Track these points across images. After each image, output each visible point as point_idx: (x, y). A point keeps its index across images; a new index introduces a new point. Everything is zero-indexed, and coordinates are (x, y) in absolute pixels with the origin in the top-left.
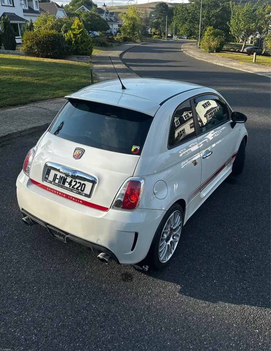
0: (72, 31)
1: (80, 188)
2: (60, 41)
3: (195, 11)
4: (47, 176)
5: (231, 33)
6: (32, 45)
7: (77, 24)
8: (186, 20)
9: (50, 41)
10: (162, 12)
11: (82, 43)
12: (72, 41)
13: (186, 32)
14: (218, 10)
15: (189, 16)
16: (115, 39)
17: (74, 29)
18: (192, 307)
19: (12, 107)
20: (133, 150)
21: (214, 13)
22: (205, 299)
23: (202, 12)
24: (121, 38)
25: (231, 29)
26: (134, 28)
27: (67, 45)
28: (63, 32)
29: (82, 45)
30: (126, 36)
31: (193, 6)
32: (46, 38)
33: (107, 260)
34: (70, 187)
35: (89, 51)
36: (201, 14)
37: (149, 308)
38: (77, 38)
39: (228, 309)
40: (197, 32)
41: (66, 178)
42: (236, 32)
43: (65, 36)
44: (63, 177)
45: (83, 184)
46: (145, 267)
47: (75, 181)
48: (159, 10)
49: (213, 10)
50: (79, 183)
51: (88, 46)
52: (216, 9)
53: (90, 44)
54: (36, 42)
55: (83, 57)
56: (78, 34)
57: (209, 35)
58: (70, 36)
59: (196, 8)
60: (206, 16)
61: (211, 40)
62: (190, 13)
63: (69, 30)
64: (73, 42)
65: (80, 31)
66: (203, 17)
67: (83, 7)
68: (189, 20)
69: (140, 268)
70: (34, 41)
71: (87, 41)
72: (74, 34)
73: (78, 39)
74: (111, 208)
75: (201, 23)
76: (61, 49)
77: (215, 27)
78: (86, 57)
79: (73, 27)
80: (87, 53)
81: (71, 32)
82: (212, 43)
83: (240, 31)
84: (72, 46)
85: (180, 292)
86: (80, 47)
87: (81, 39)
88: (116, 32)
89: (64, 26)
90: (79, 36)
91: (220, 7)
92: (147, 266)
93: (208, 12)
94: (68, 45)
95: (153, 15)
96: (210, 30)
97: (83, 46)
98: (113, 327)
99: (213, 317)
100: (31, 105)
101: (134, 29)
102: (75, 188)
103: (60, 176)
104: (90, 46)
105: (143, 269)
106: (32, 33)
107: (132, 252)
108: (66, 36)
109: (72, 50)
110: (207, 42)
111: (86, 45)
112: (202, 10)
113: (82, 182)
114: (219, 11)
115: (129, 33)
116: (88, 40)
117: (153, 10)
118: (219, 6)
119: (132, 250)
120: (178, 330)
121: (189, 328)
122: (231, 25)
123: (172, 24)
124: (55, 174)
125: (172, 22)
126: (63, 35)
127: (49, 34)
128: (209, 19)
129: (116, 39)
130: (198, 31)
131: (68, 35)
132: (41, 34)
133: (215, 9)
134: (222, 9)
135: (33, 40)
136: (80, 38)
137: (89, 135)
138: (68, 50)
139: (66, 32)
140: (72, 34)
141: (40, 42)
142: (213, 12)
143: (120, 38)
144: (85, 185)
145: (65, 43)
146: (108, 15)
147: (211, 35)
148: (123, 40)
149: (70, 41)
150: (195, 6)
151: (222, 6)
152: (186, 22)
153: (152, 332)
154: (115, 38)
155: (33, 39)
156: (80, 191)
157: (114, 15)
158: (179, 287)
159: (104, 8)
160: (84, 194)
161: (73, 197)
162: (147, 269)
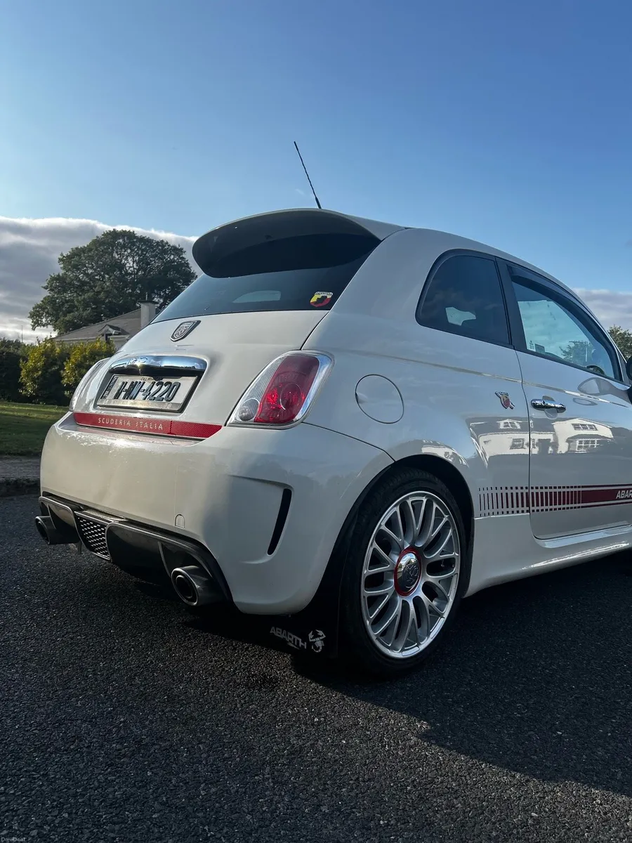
1: (165, 396)
4: (106, 393)
18: (454, 777)
20: (314, 299)
22: (513, 767)
33: (197, 586)
34: (145, 398)
37: (297, 752)
39: (601, 804)
41: (144, 383)
44: (136, 383)
45: (176, 384)
46: (316, 635)
47: (158, 384)
50: (166, 385)
69: (301, 644)
74: (227, 424)
85: (425, 736)
92: (321, 633)
98: (149, 774)
99: (533, 814)
102: (154, 399)
103: (133, 383)
105: (310, 644)
107: (268, 558)
113: (175, 381)
119: (271, 551)
120: (382, 822)
121: (429, 825)
124: (123, 383)
144: (179, 385)
153: (277, 808)
156: (164, 401)
158: (424, 726)
160: (170, 406)
161: (145, 421)
162: (319, 644)
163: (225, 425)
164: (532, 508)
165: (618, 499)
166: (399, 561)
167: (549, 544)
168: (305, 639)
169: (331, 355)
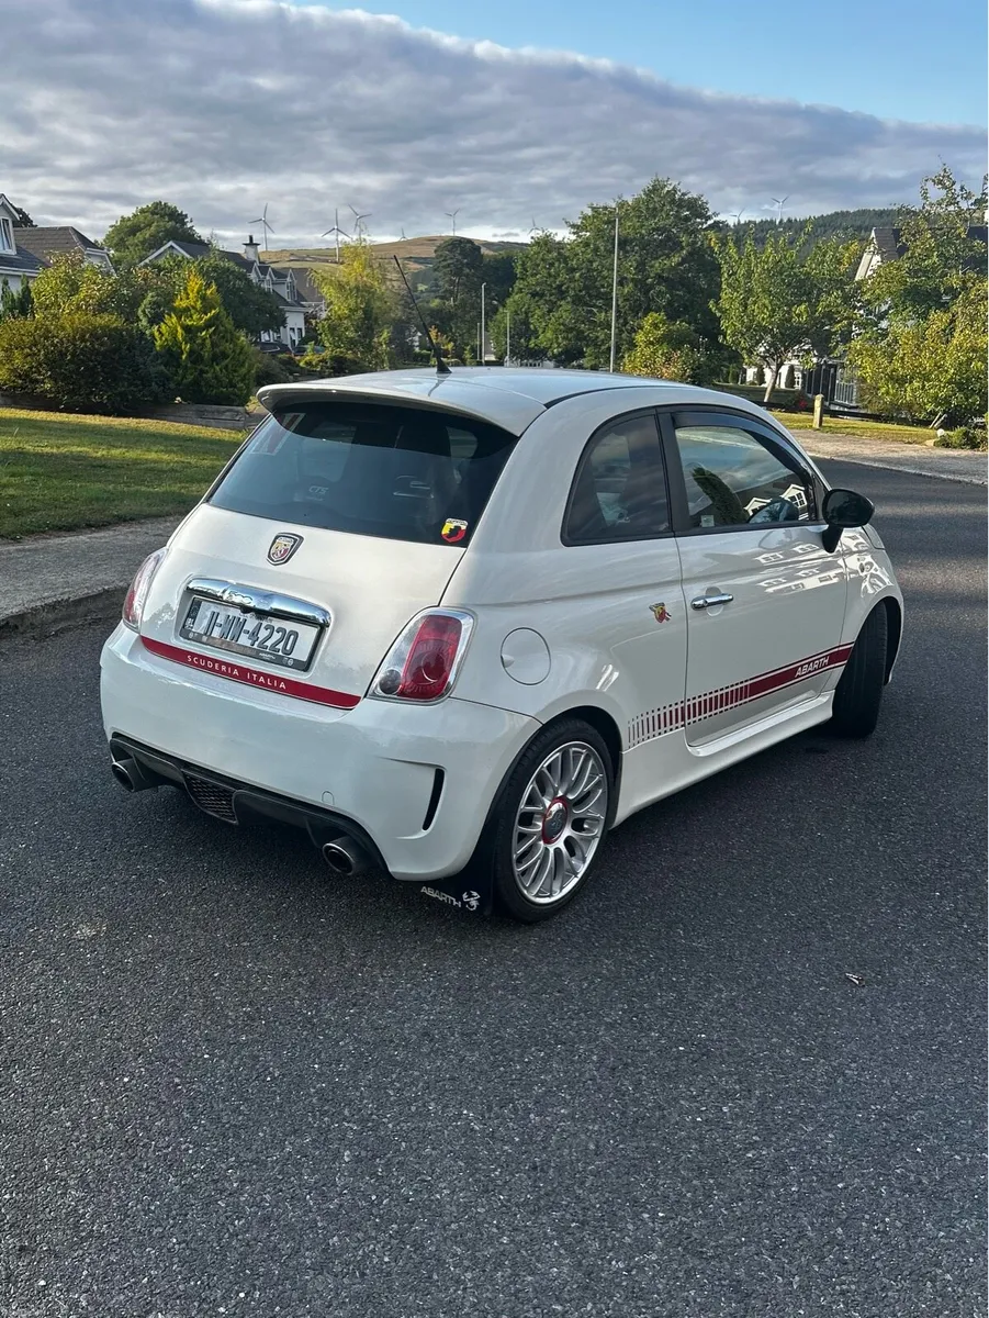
0: (179, 318)
1: (282, 645)
2: (137, 353)
3: (591, 262)
4: (189, 622)
5: (725, 337)
6: (31, 368)
7: (198, 293)
8: (562, 294)
9: (98, 353)
10: (458, 273)
11: (215, 359)
12: (182, 353)
14: (676, 259)
15: (572, 280)
16: (301, 364)
17: (187, 309)
19: (63, 533)
20: (445, 531)
21: (663, 270)
23: (619, 266)
24: (324, 361)
25: (724, 324)
26: (368, 322)
27: (163, 368)
28: (144, 322)
29: (218, 368)
30: (341, 352)
31: (587, 245)
32: (83, 339)
34: (253, 643)
35: (241, 389)
36: (618, 271)
38: (199, 341)
40: (602, 337)
41: (244, 621)
42: (743, 335)
43: (152, 335)
44: (234, 618)
45: (291, 632)
47: (266, 628)
48: (449, 265)
49: (657, 258)
50: (279, 630)
51: (235, 371)
52: (668, 257)
53: (242, 365)
54: (45, 355)
55: (218, 412)
56: (201, 329)
57: (652, 343)
58: (174, 334)
59: (596, 249)
60: (633, 280)
61: (660, 360)
62: (573, 270)
63: (168, 314)
64: (184, 357)
65: (210, 318)
66: (621, 283)
67: (171, 246)
68: (572, 293)
69: (455, 903)
70: (39, 351)
71: (234, 351)
72: (187, 329)
73: (203, 344)
75: (617, 305)
76: (139, 382)
77: (672, 317)
78: (228, 411)
79: (180, 303)
80: (235, 394)
81: (174, 319)
82: (664, 370)
83: (756, 332)
84: (181, 372)
86: (209, 375)
87: (214, 345)
88: (297, 343)
89: (149, 298)
90: (204, 333)
91: (682, 248)
92: (475, 894)
93: (641, 267)
94: (165, 366)
95: (421, 287)
96: (655, 326)
97: (221, 370)
100: (124, 529)
101: (370, 328)
102: (267, 647)
103: (227, 617)
104: (244, 370)
105: (464, 903)
106: (29, 325)
107: (423, 833)
108: (156, 334)
109: (179, 384)
110: (646, 366)
111: (230, 366)
112: (619, 259)
113: (288, 628)
114: (680, 264)
115: (352, 343)
116: (238, 351)
117: (423, 267)
118: (678, 246)
119: (425, 827)
122: (724, 311)
123: (498, 317)
124: (213, 614)
125: (497, 310)
126: (147, 332)
127: (95, 328)
128: (646, 289)
129: (306, 363)
130: (606, 334)
131: (166, 331)
132: (63, 329)
133: (664, 254)
134: (690, 254)
135: (34, 349)
136: (208, 341)
137: (321, 496)
138: (164, 385)
139: (156, 319)
140: (179, 329)
141: (62, 355)
142: (657, 265)
143: (320, 361)
144: (296, 633)
145: (152, 361)
146: (268, 277)
147: (660, 341)
148: (333, 368)
149: (171, 354)
150: (594, 245)
151: (688, 245)
152: (562, 303)
154: (299, 361)
155: (35, 346)
156: (280, 653)
157: (288, 279)
159: (250, 255)
160: (291, 662)
161: (260, 674)
162: (474, 903)
163: (365, 696)
164: (687, 721)
165: (799, 676)
166: (550, 807)
167: (702, 751)
168: (459, 898)
169: (474, 613)
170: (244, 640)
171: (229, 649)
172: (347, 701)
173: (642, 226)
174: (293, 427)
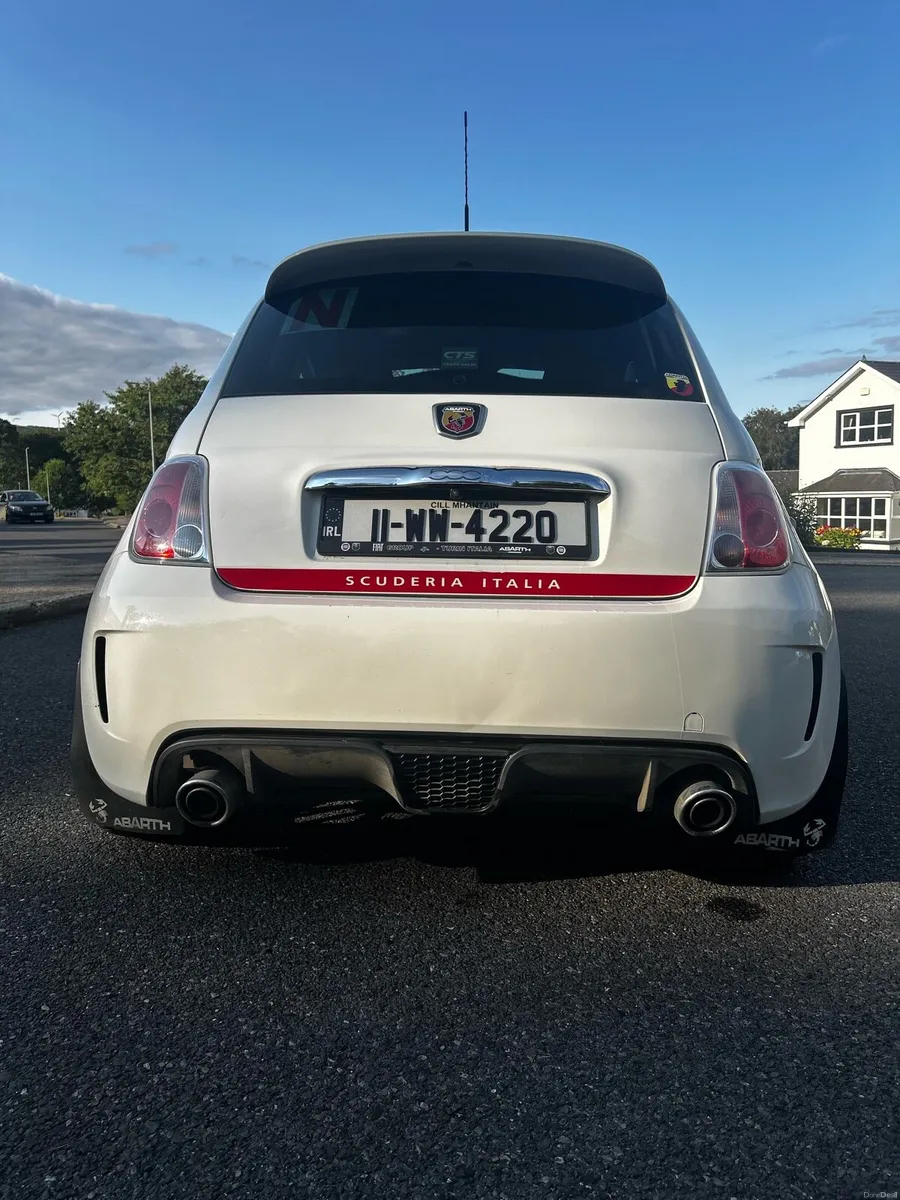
1: (532, 533)
4: (329, 531)
13: (110, 482)
31: (124, 412)
34: (478, 538)
41: (445, 512)
44: (422, 512)
45: (541, 515)
46: (814, 827)
47: (493, 515)
50: (517, 514)
62: (115, 430)
68: (115, 447)
69: (791, 843)
74: (704, 573)
92: (820, 822)
102: (506, 539)
103: (409, 512)
105: (805, 839)
107: (806, 746)
113: (534, 509)
124: (376, 512)
137: (470, 362)
144: (550, 515)
156: (536, 542)
160: (562, 551)
161: (506, 576)
163: (700, 574)
170: (456, 536)
171: (435, 552)
172: (674, 585)
173: (169, 399)
174: (344, 319)
